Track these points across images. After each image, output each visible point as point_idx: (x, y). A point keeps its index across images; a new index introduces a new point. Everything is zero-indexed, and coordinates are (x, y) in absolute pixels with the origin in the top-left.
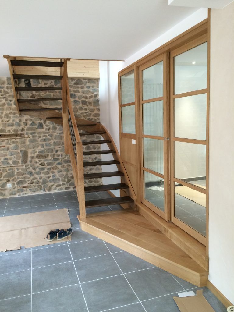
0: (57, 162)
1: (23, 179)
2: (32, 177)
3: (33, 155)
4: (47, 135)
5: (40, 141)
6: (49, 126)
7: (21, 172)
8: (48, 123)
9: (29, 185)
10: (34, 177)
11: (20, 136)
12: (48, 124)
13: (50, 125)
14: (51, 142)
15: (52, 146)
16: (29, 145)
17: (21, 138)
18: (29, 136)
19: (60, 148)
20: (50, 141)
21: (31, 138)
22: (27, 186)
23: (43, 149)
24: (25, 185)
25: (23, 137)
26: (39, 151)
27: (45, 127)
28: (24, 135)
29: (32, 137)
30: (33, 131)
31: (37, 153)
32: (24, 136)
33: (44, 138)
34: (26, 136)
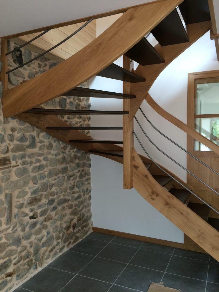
0: (52, 206)
1: (7, 259)
2: (19, 249)
3: (21, 201)
4: (41, 158)
5: (33, 172)
6: (43, 142)
7: (5, 243)
8: (43, 137)
9: (16, 266)
10: (23, 246)
11: (5, 164)
12: (42, 139)
13: (45, 140)
14: (46, 171)
15: (47, 179)
16: (18, 181)
17: (6, 168)
18: (17, 163)
19: (55, 179)
20: (44, 170)
21: (20, 166)
22: (14, 270)
23: (38, 186)
24: (10, 270)
25: (9, 165)
26: (32, 190)
27: (39, 145)
28: (9, 160)
29: (22, 165)
30: (22, 152)
31: (29, 196)
32: (10, 163)
33: (38, 164)
34: (13, 163)
